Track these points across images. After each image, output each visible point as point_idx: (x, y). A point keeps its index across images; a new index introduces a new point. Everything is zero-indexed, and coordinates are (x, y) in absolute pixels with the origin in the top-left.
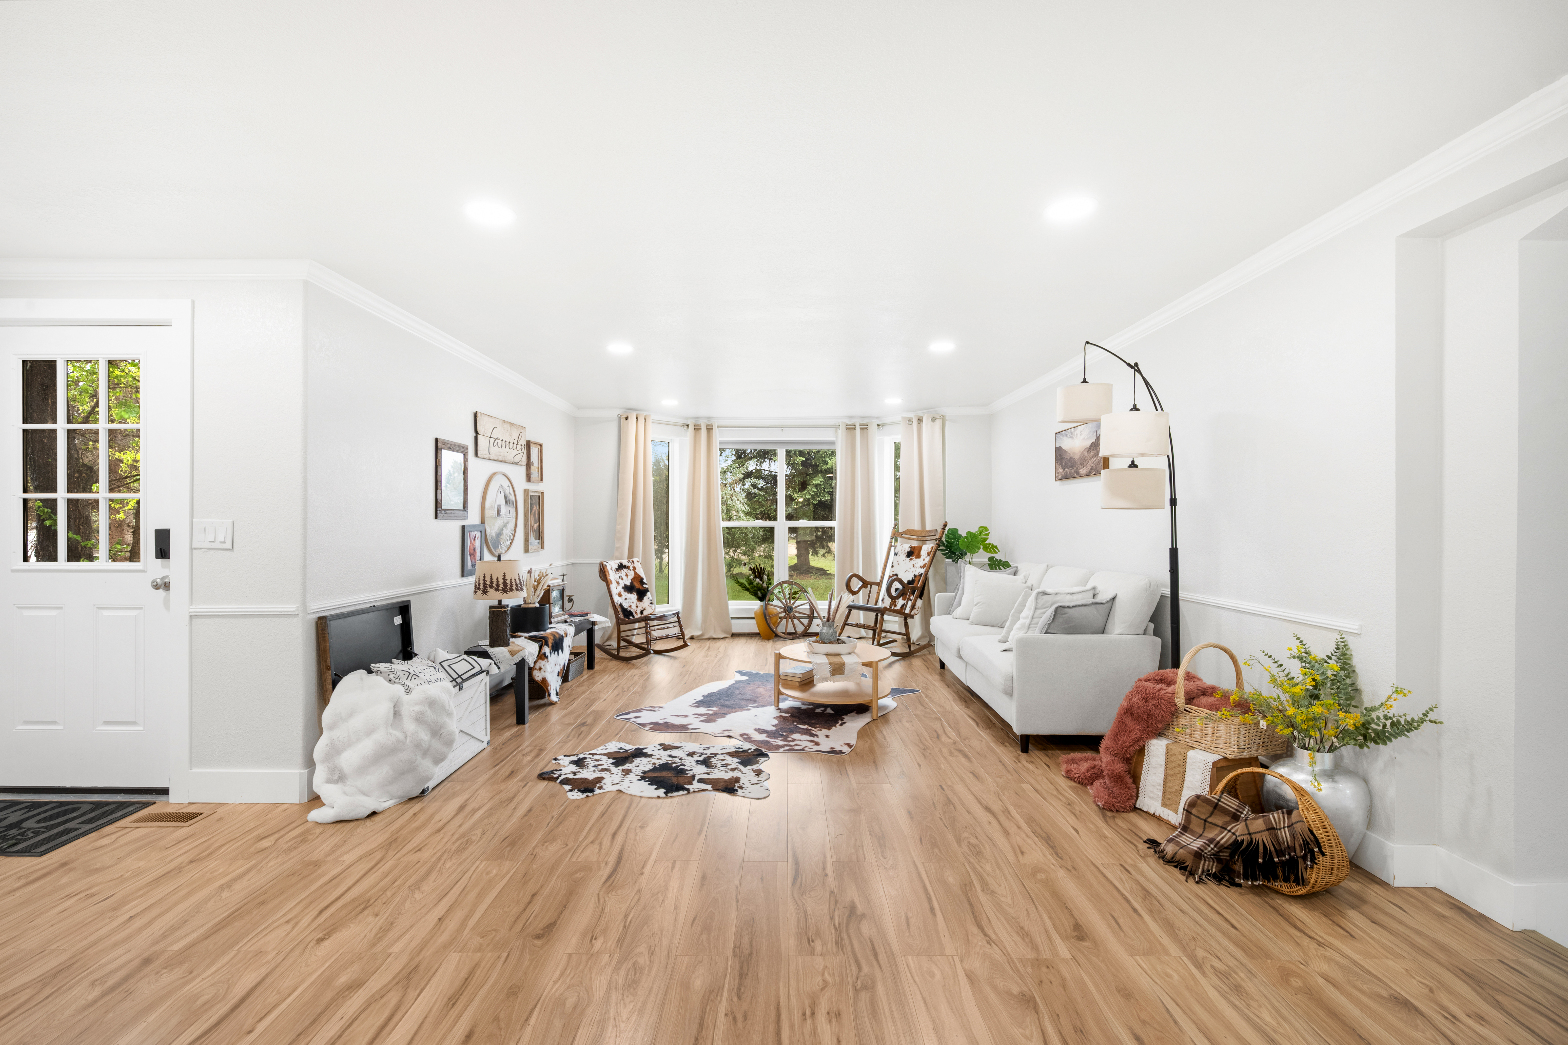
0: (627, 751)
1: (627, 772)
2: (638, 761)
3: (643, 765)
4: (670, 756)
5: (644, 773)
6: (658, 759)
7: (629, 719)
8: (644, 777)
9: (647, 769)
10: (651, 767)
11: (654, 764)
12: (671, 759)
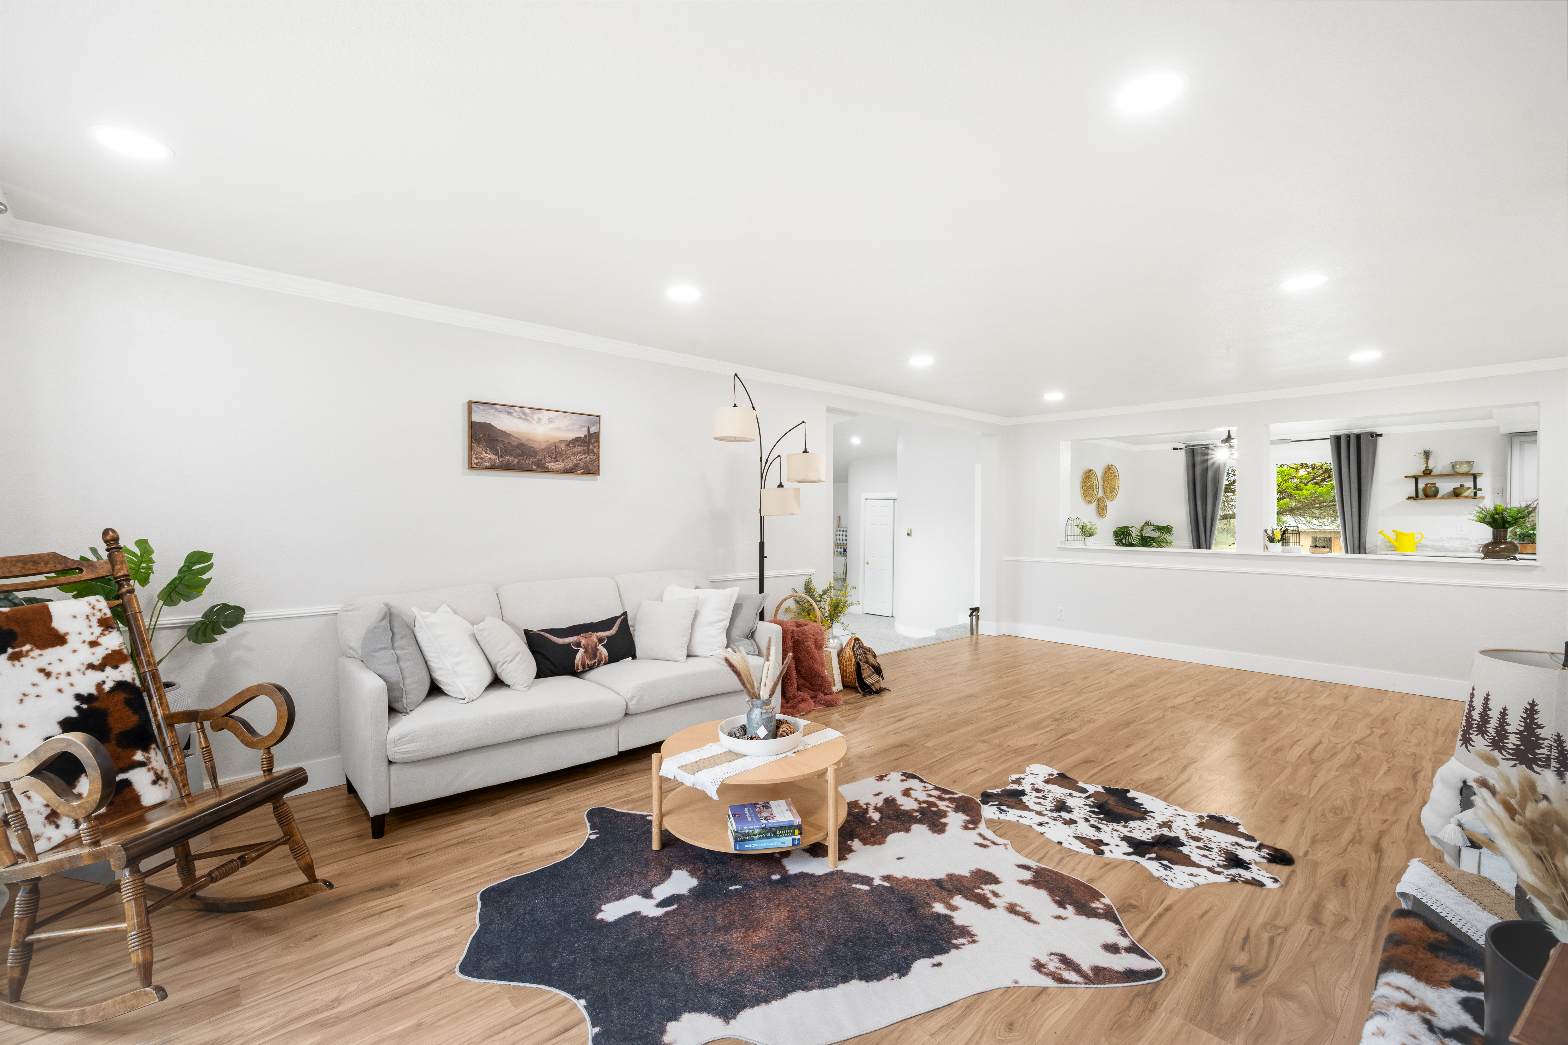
0: (1158, 858)
1: (1167, 825)
2: (1146, 837)
3: (1141, 830)
4: (1098, 829)
5: (1142, 819)
6: (1117, 831)
7: (1133, 949)
8: (1142, 814)
9: (1138, 823)
10: (1132, 824)
11: (1125, 827)
12: (1100, 826)
